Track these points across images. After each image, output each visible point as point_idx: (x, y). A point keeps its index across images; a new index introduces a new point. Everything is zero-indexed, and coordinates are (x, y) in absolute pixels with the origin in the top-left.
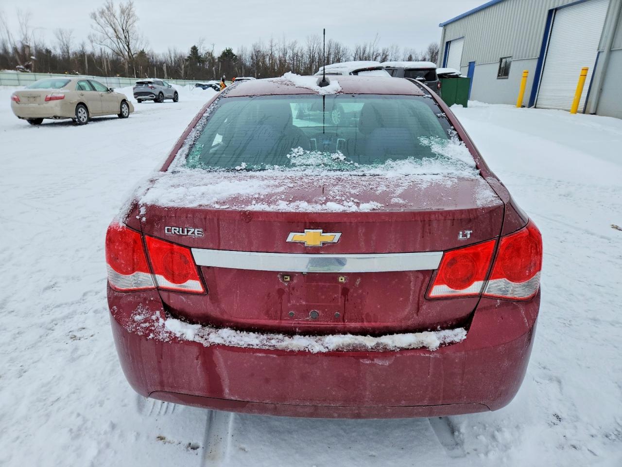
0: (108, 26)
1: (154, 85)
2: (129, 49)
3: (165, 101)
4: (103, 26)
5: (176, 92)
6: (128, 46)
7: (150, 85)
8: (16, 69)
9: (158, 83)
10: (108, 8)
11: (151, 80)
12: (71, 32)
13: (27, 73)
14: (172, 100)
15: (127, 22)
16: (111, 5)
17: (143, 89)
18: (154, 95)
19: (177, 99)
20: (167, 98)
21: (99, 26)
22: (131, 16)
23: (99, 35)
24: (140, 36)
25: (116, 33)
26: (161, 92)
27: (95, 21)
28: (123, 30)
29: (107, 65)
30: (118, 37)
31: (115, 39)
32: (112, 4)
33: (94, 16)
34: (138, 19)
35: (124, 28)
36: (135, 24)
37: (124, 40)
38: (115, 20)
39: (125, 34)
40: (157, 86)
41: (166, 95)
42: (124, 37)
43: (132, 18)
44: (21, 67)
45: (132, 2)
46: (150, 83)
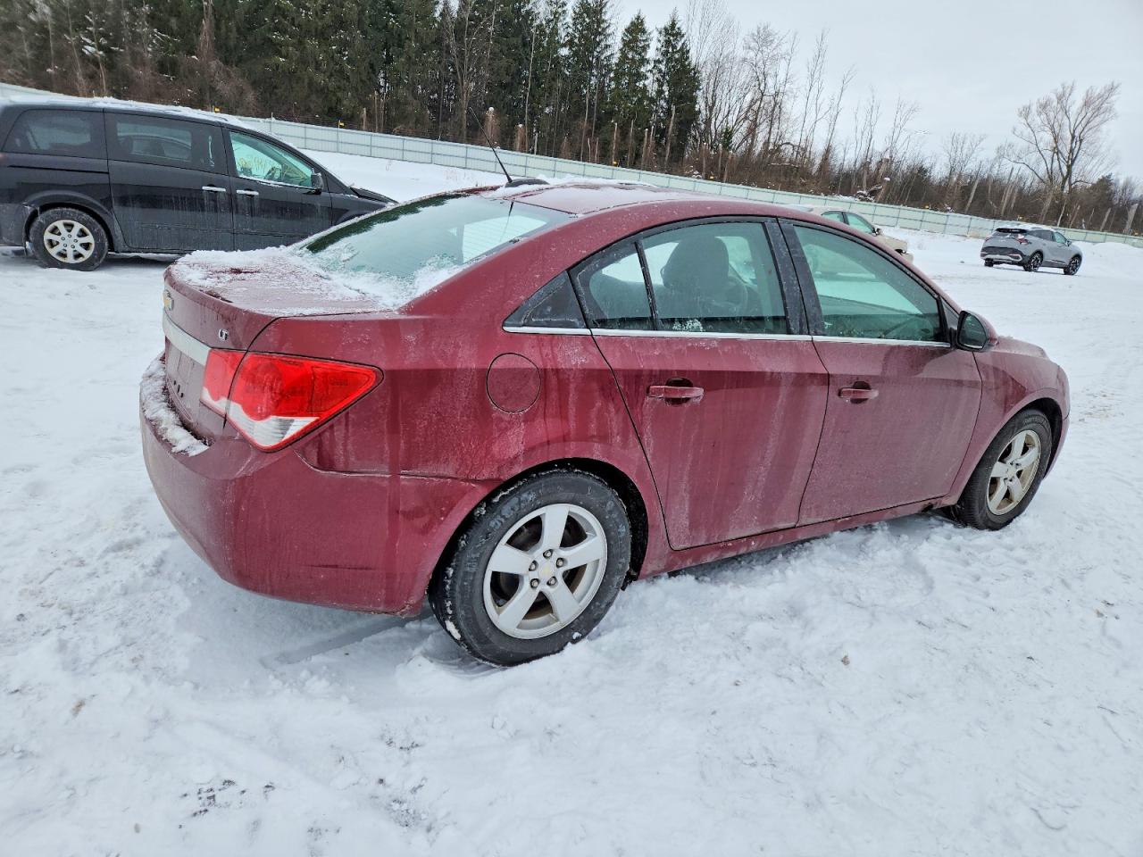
0: (1047, 129)
1: (1029, 238)
2: (1069, 172)
3: (1040, 269)
4: (1036, 129)
5: (1078, 257)
6: (1069, 167)
7: (1020, 236)
8: (856, 195)
9: (1040, 234)
10: (1060, 99)
11: (1028, 226)
12: (981, 140)
13: (869, 203)
14: (1062, 271)
15: (1088, 123)
16: (1068, 92)
17: (1004, 241)
18: (1022, 254)
19: (1075, 270)
20: (1051, 265)
21: (1029, 129)
22: (1102, 111)
23: (1021, 144)
24: (1103, 150)
25: (1056, 142)
26: (1040, 253)
27: (1023, 121)
28: (1073, 137)
29: (1010, 200)
30: (1056, 151)
31: (1048, 154)
32: (1071, 90)
33: (1025, 112)
34: (1116, 116)
35: (1077, 134)
36: (1104, 127)
37: (1066, 155)
38: (1066, 121)
39: (1074, 145)
40: (1037, 239)
41: (1048, 257)
42: (1068, 149)
43: (1102, 116)
44: (865, 192)
45: (1115, 85)
46: (1022, 232)
